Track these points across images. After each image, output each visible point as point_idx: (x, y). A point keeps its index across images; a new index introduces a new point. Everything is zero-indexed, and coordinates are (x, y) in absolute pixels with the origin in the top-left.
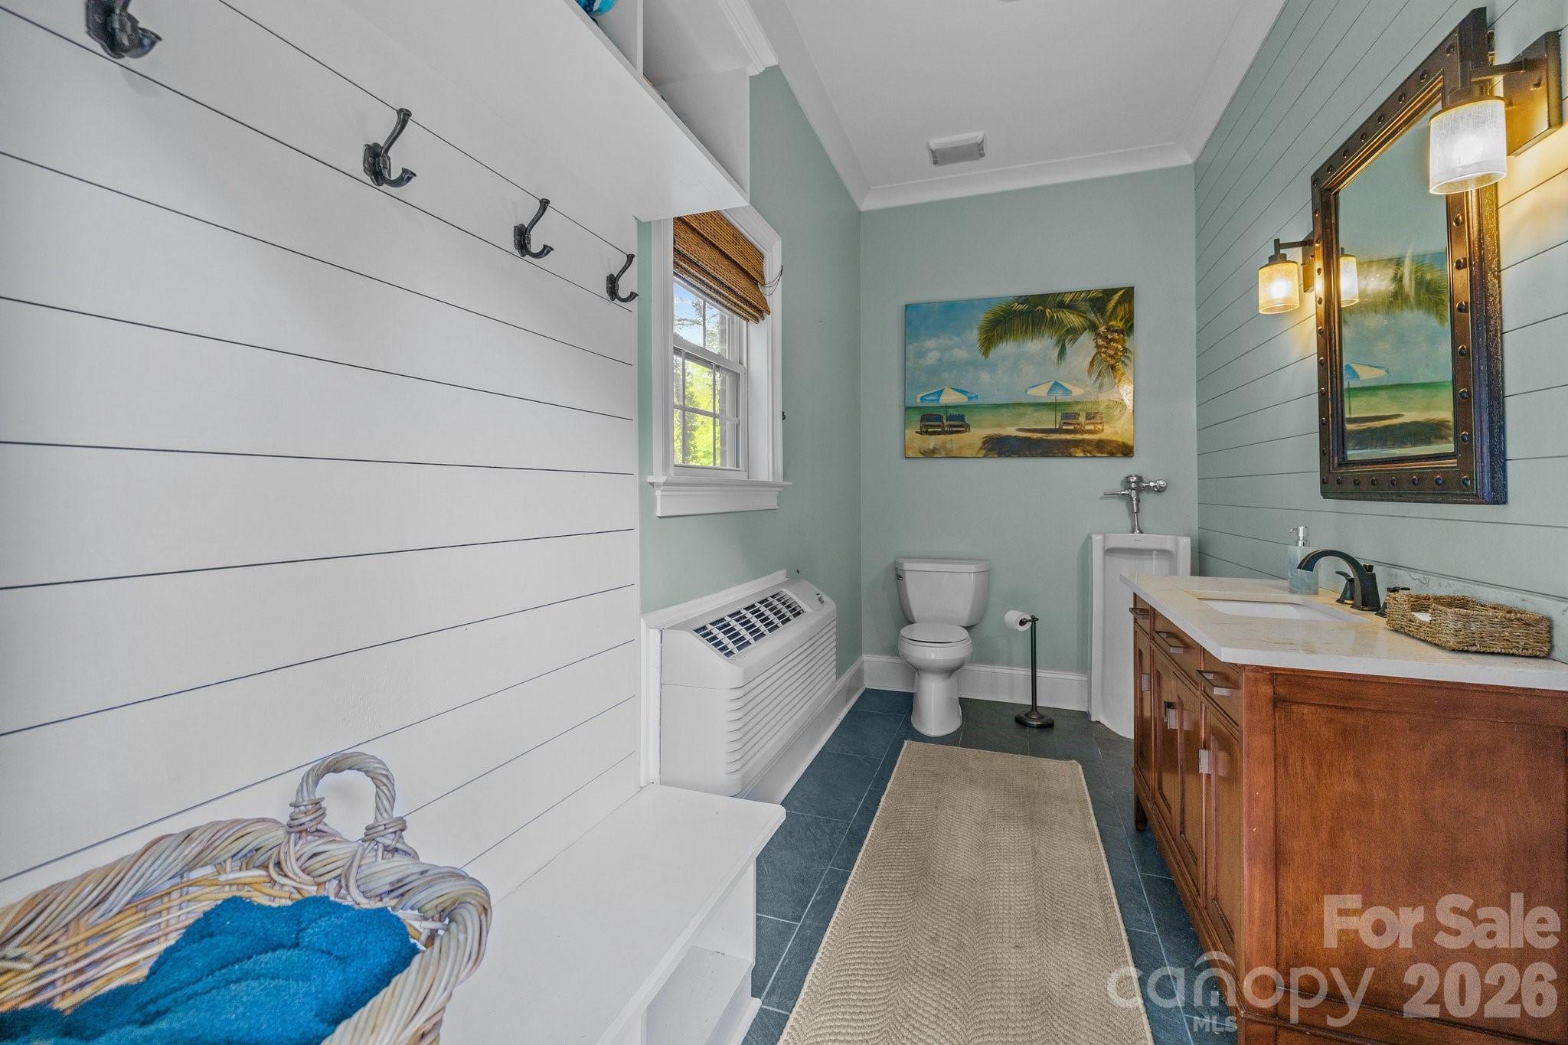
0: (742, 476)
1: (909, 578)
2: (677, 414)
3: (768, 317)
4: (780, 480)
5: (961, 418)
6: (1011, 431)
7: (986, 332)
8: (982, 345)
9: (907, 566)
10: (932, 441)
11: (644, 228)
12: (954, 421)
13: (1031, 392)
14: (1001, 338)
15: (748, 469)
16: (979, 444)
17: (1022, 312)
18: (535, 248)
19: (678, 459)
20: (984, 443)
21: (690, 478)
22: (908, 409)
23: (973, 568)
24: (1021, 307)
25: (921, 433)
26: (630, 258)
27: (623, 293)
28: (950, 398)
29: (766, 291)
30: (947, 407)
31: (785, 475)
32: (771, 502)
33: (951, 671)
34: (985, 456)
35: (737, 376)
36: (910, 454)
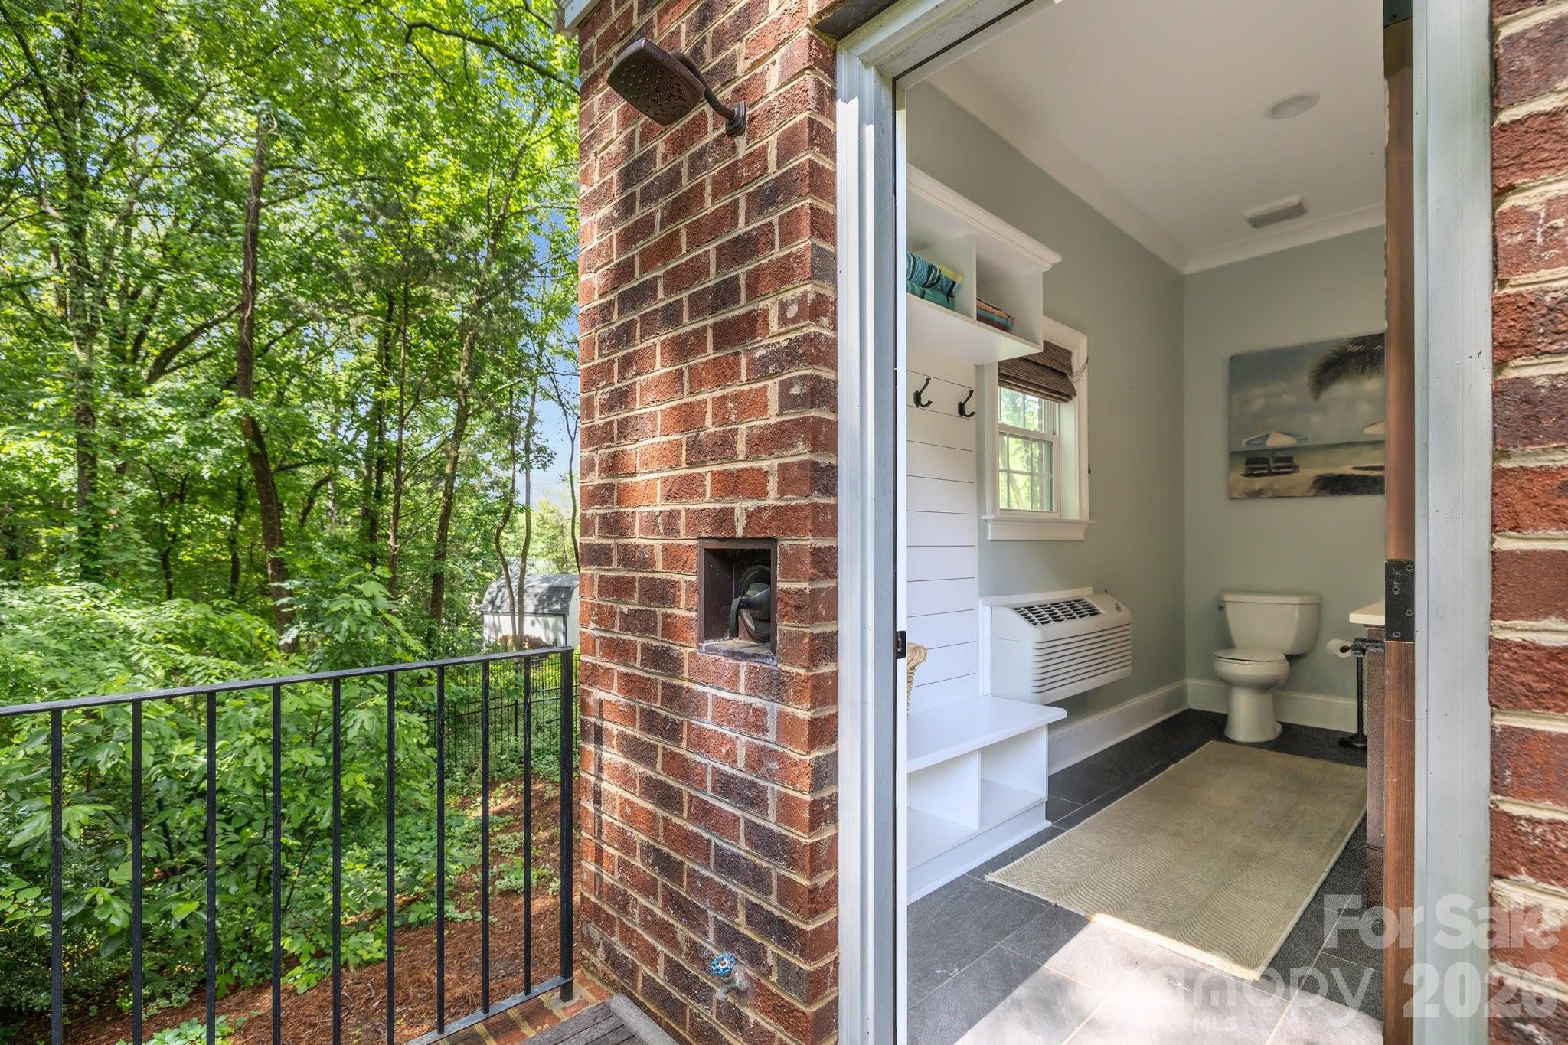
0: (1056, 517)
1: (1229, 608)
2: (1002, 477)
3: (1075, 399)
4: (1086, 518)
5: (1290, 459)
6: (1347, 470)
7: (1319, 375)
8: (1313, 389)
9: (1227, 597)
10: (1258, 483)
11: (979, 369)
12: (1284, 462)
13: (1369, 431)
14: (1334, 380)
15: (1060, 511)
16: (1310, 483)
17: (1358, 353)
18: (924, 402)
19: (1003, 505)
20: (1316, 482)
21: (1012, 517)
22: (1233, 454)
23: (1296, 600)
24: (1357, 348)
25: (1246, 475)
26: (971, 392)
27: (967, 412)
28: (1277, 441)
29: (1073, 379)
30: (1274, 450)
31: (1091, 515)
32: (1078, 535)
33: (1264, 687)
34: (1315, 495)
35: (1050, 444)
36: (1236, 495)
